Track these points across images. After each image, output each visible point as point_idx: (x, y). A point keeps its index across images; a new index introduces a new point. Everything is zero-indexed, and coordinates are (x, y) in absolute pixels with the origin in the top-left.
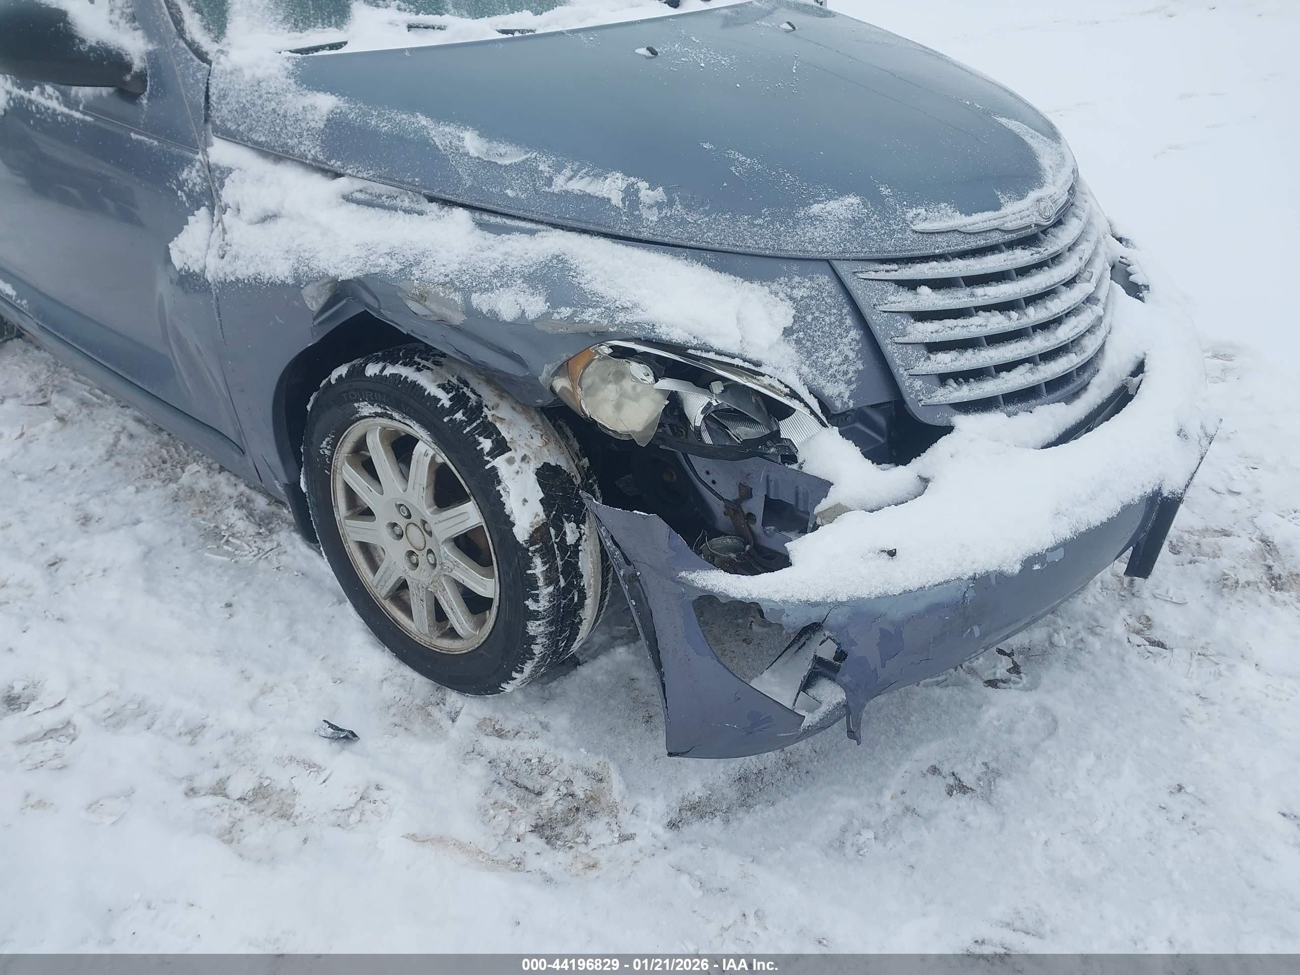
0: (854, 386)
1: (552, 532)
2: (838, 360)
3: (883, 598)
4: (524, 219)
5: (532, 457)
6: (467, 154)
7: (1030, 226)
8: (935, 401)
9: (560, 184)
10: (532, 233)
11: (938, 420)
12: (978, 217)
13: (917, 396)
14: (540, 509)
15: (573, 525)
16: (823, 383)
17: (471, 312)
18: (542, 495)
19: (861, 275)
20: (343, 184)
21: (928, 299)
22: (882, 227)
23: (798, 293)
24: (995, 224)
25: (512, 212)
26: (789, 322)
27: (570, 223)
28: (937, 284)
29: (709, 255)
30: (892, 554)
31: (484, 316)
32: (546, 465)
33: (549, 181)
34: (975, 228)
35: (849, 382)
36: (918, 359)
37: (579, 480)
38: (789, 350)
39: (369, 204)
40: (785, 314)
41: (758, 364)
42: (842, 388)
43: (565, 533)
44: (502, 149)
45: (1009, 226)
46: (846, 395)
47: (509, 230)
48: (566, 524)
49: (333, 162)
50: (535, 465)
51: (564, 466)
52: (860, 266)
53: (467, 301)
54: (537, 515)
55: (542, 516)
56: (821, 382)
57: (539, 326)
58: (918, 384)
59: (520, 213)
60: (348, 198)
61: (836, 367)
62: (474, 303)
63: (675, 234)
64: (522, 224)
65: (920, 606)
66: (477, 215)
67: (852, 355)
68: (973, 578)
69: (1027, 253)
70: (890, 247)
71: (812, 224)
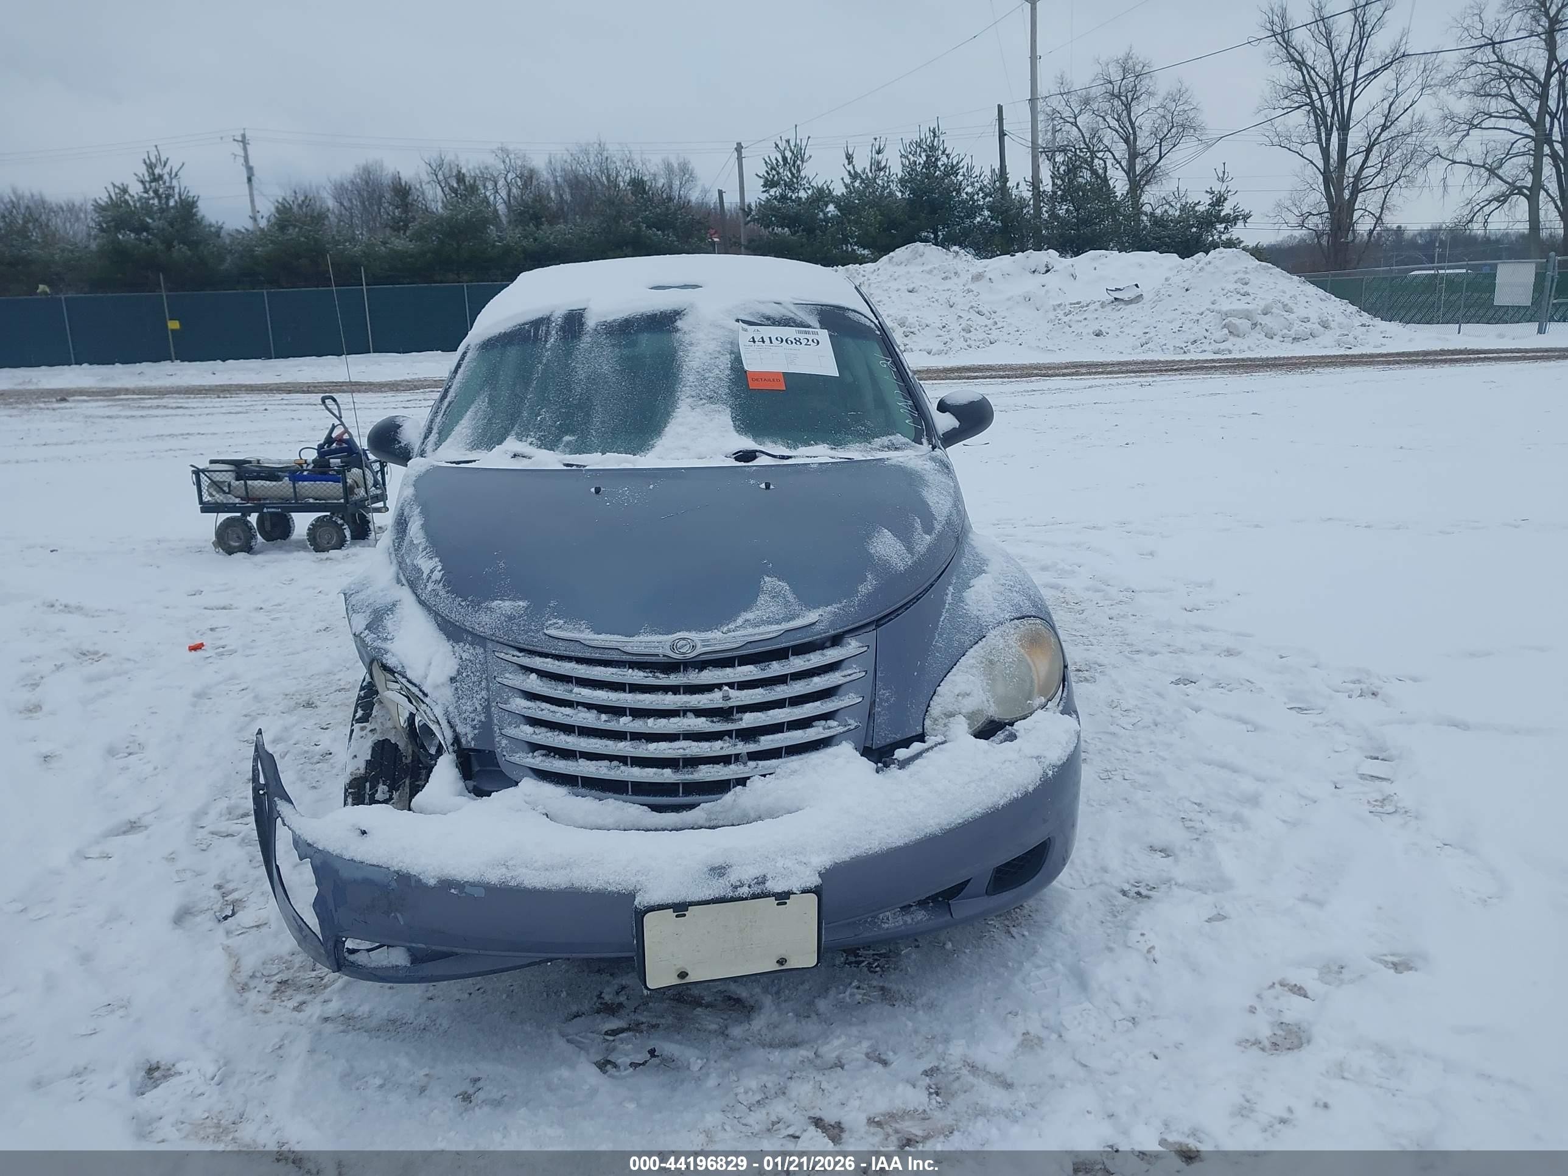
0: (476, 732)
1: (368, 785)
2: (470, 709)
3: (339, 857)
5: (378, 732)
7: (657, 655)
8: (512, 759)
11: (514, 775)
12: (602, 636)
13: (502, 751)
14: (362, 766)
15: (386, 788)
16: (458, 722)
18: (369, 758)
19: (496, 654)
21: (533, 683)
22: (524, 625)
23: (465, 656)
24: (618, 645)
26: (453, 674)
28: (542, 674)
30: (364, 833)
32: (387, 741)
34: (594, 644)
35: (474, 727)
36: (510, 724)
37: (409, 760)
38: (448, 692)
40: (451, 667)
41: (426, 695)
42: (468, 729)
43: (377, 791)
45: (628, 649)
46: (470, 737)
48: (381, 785)
50: (377, 737)
51: (401, 746)
52: (498, 647)
54: (358, 769)
55: (362, 771)
56: (457, 721)
58: (504, 742)
61: (468, 714)
65: (359, 875)
67: (479, 708)
68: (397, 872)
69: (641, 674)
70: (522, 640)
71: (486, 612)
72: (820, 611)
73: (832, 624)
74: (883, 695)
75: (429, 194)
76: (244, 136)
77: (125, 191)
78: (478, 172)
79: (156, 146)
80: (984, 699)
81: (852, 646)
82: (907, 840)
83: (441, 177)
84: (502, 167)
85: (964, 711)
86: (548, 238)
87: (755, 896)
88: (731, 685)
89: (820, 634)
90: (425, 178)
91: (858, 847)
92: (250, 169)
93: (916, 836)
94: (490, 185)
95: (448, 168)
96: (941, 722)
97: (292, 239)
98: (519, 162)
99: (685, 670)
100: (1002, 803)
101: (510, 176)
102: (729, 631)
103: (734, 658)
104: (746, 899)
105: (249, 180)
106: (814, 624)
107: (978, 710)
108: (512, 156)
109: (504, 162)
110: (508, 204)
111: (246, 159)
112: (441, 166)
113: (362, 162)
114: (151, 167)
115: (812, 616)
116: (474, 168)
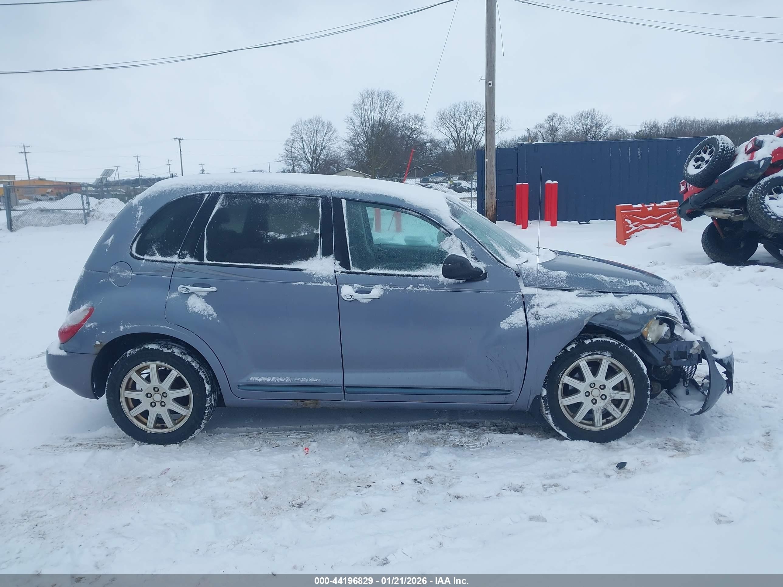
4: (623, 293)
6: (606, 280)
9: (628, 284)
10: (627, 296)
17: (633, 314)
20: (577, 292)
25: (621, 292)
27: (634, 292)
29: (658, 295)
31: (636, 314)
33: (626, 284)
39: (585, 296)
44: (613, 278)
47: (622, 296)
49: (572, 287)
53: (631, 312)
57: (647, 314)
59: (623, 292)
60: (578, 296)
62: (633, 312)
63: (653, 292)
64: (624, 294)
66: (615, 294)
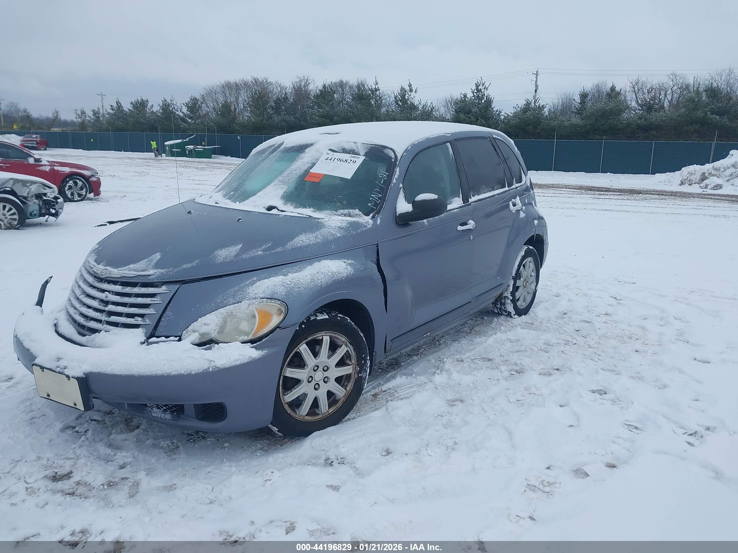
7: (98, 274)
24: (93, 267)
34: (90, 265)
45: (94, 269)
72: (156, 271)
73: (158, 277)
74: (168, 314)
75: (628, 98)
76: (537, 72)
77: (465, 96)
78: (658, 86)
79: (481, 77)
80: (214, 329)
81: (163, 289)
82: (121, 373)
83: (636, 89)
84: (671, 83)
85: (200, 331)
86: (652, 119)
87: (59, 373)
88: (109, 292)
89: (150, 280)
90: (628, 89)
91: (102, 369)
92: (537, 86)
93: (127, 373)
94: (663, 93)
95: (641, 84)
96: (189, 333)
97: (528, 117)
98: (681, 81)
99: (105, 282)
100: (173, 373)
101: (675, 88)
102: (120, 270)
103: (118, 282)
104: (57, 372)
105: (536, 91)
106: (150, 275)
107: (208, 333)
108: (678, 78)
109: (673, 81)
110: (670, 102)
111: (536, 83)
112: (637, 84)
113: (596, 82)
114: (477, 86)
115: (151, 272)
116: (656, 84)
